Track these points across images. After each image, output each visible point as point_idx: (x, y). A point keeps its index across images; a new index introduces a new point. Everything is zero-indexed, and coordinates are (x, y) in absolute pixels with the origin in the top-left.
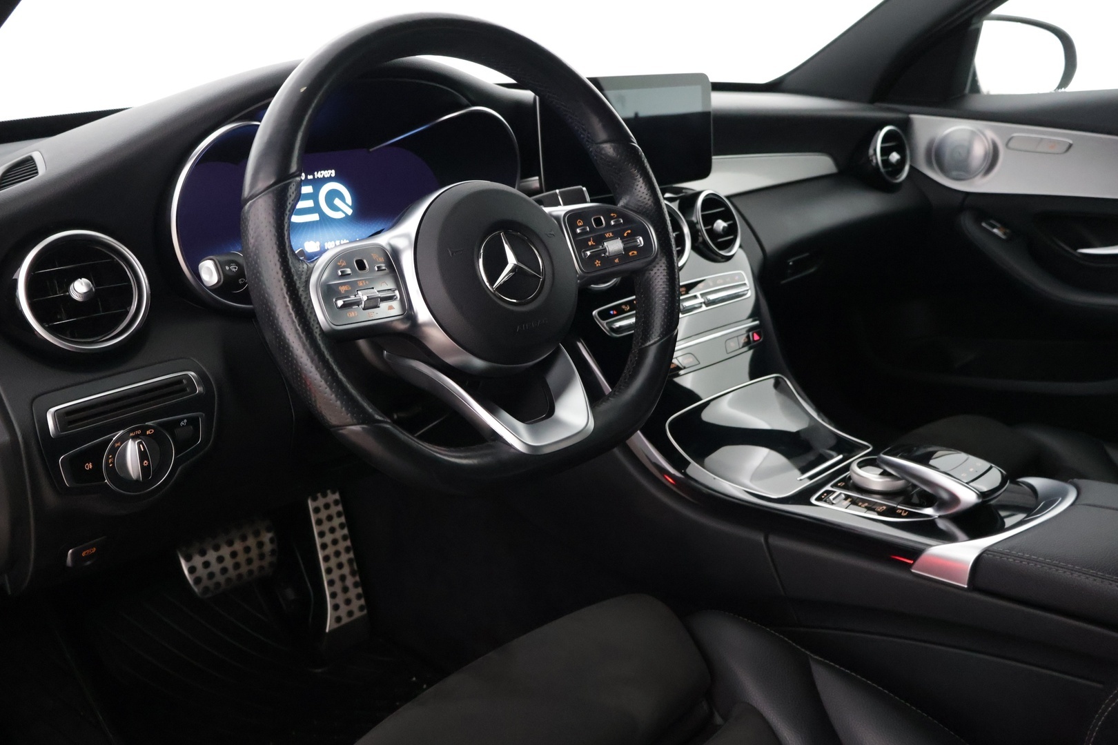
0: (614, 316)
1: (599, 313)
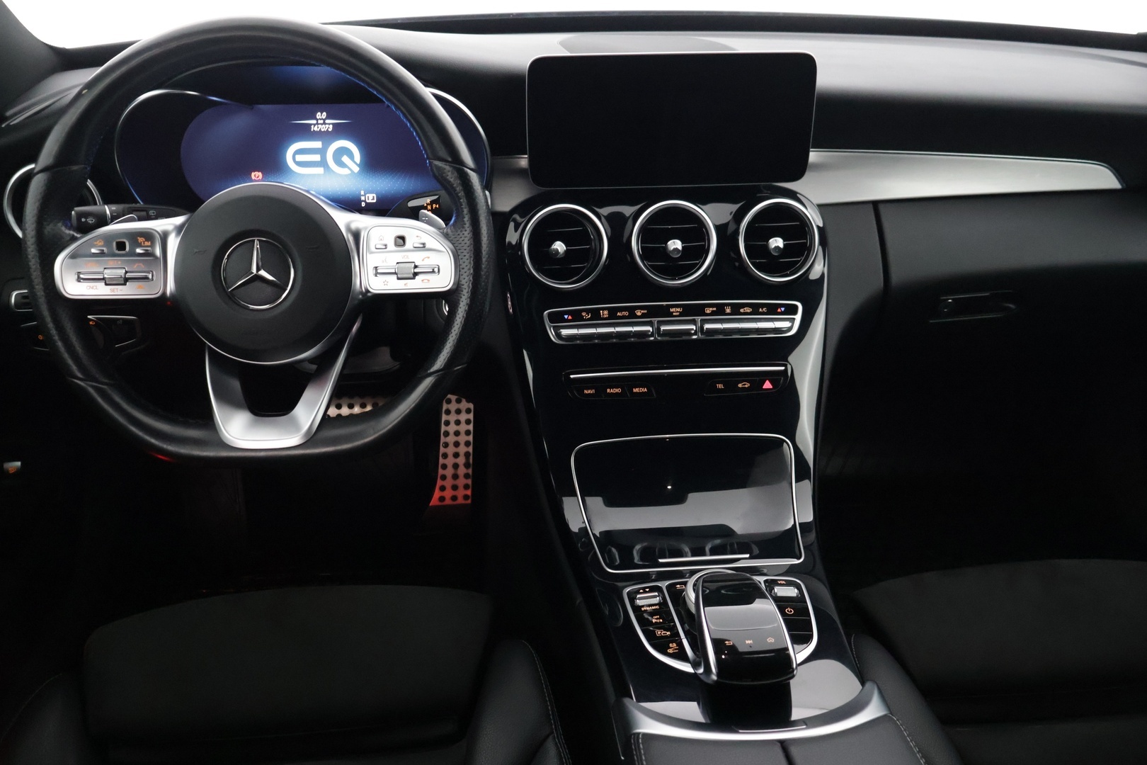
0: (568, 321)
1: (549, 314)
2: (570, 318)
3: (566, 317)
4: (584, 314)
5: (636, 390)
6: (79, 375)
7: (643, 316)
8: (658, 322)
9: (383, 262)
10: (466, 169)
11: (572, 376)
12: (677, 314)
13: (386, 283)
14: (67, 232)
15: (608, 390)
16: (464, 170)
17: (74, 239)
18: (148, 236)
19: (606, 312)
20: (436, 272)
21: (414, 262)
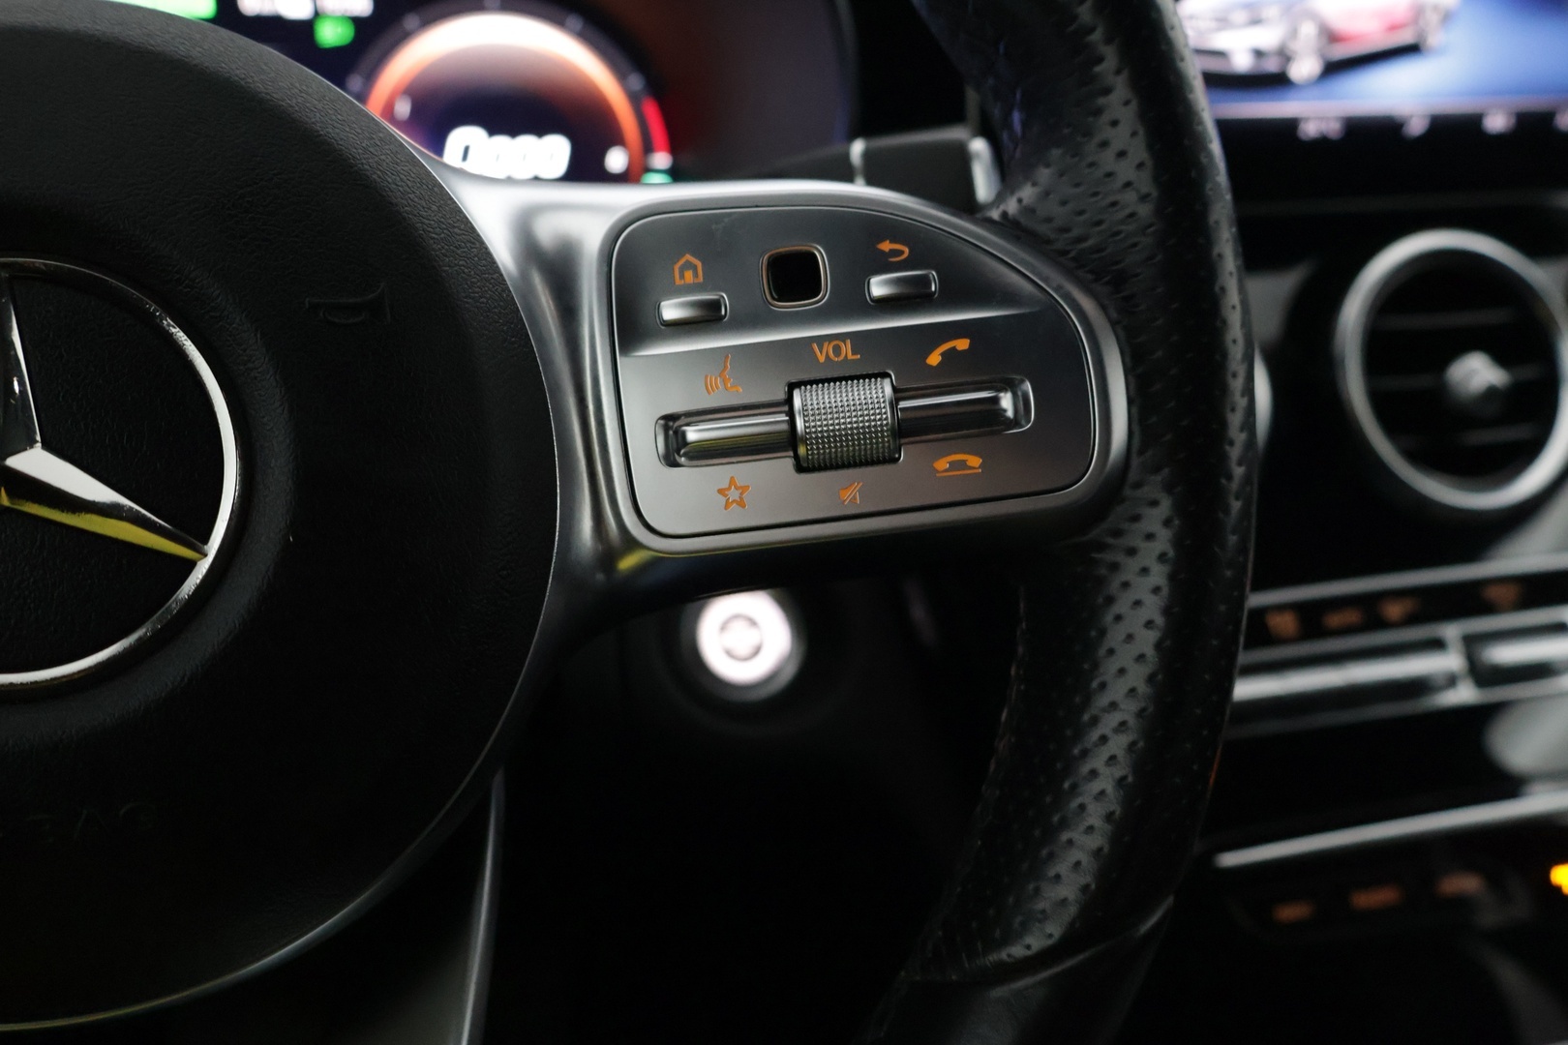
20: (1010, 414)
21: (885, 375)
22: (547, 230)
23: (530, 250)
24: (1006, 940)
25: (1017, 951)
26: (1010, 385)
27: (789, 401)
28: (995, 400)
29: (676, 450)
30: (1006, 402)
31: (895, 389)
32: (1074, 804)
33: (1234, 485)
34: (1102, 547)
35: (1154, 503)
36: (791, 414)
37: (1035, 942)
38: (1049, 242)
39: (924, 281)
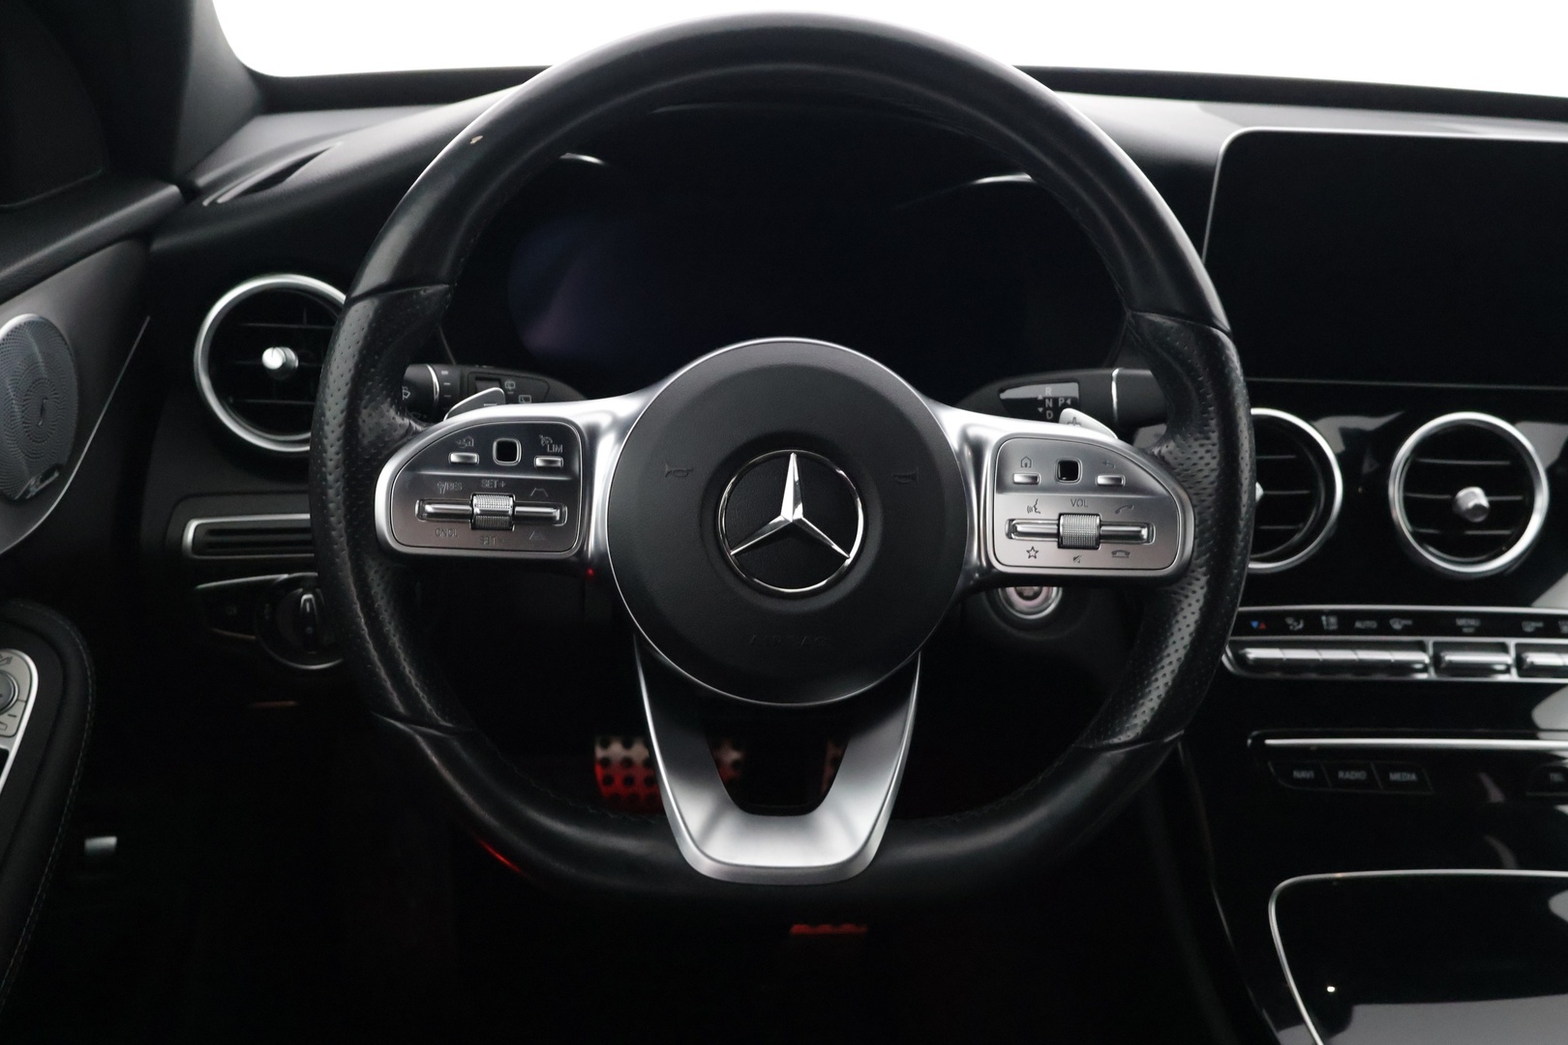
0: (1259, 632)
2: (1263, 626)
3: (1255, 624)
4: (1290, 621)
5: (1395, 777)
6: (401, 709)
7: (1405, 631)
8: (1436, 644)
9: (1029, 510)
10: (1215, 330)
11: (1269, 742)
12: (1471, 630)
13: (1033, 553)
14: (399, 420)
15: (1341, 775)
16: (1211, 331)
17: (410, 435)
18: (560, 433)
19: (1333, 620)
20: (1145, 537)
21: (1097, 515)
22: (972, 432)
23: (965, 438)
24: (1114, 735)
25: (1116, 741)
26: (1148, 526)
27: (1059, 519)
28: (1140, 532)
29: (1012, 530)
30: (1144, 532)
31: (1100, 521)
32: (1147, 690)
33: (1239, 550)
34: (1175, 593)
35: (1198, 579)
36: (1058, 525)
37: (1122, 738)
38: (1174, 469)
39: (1120, 480)
